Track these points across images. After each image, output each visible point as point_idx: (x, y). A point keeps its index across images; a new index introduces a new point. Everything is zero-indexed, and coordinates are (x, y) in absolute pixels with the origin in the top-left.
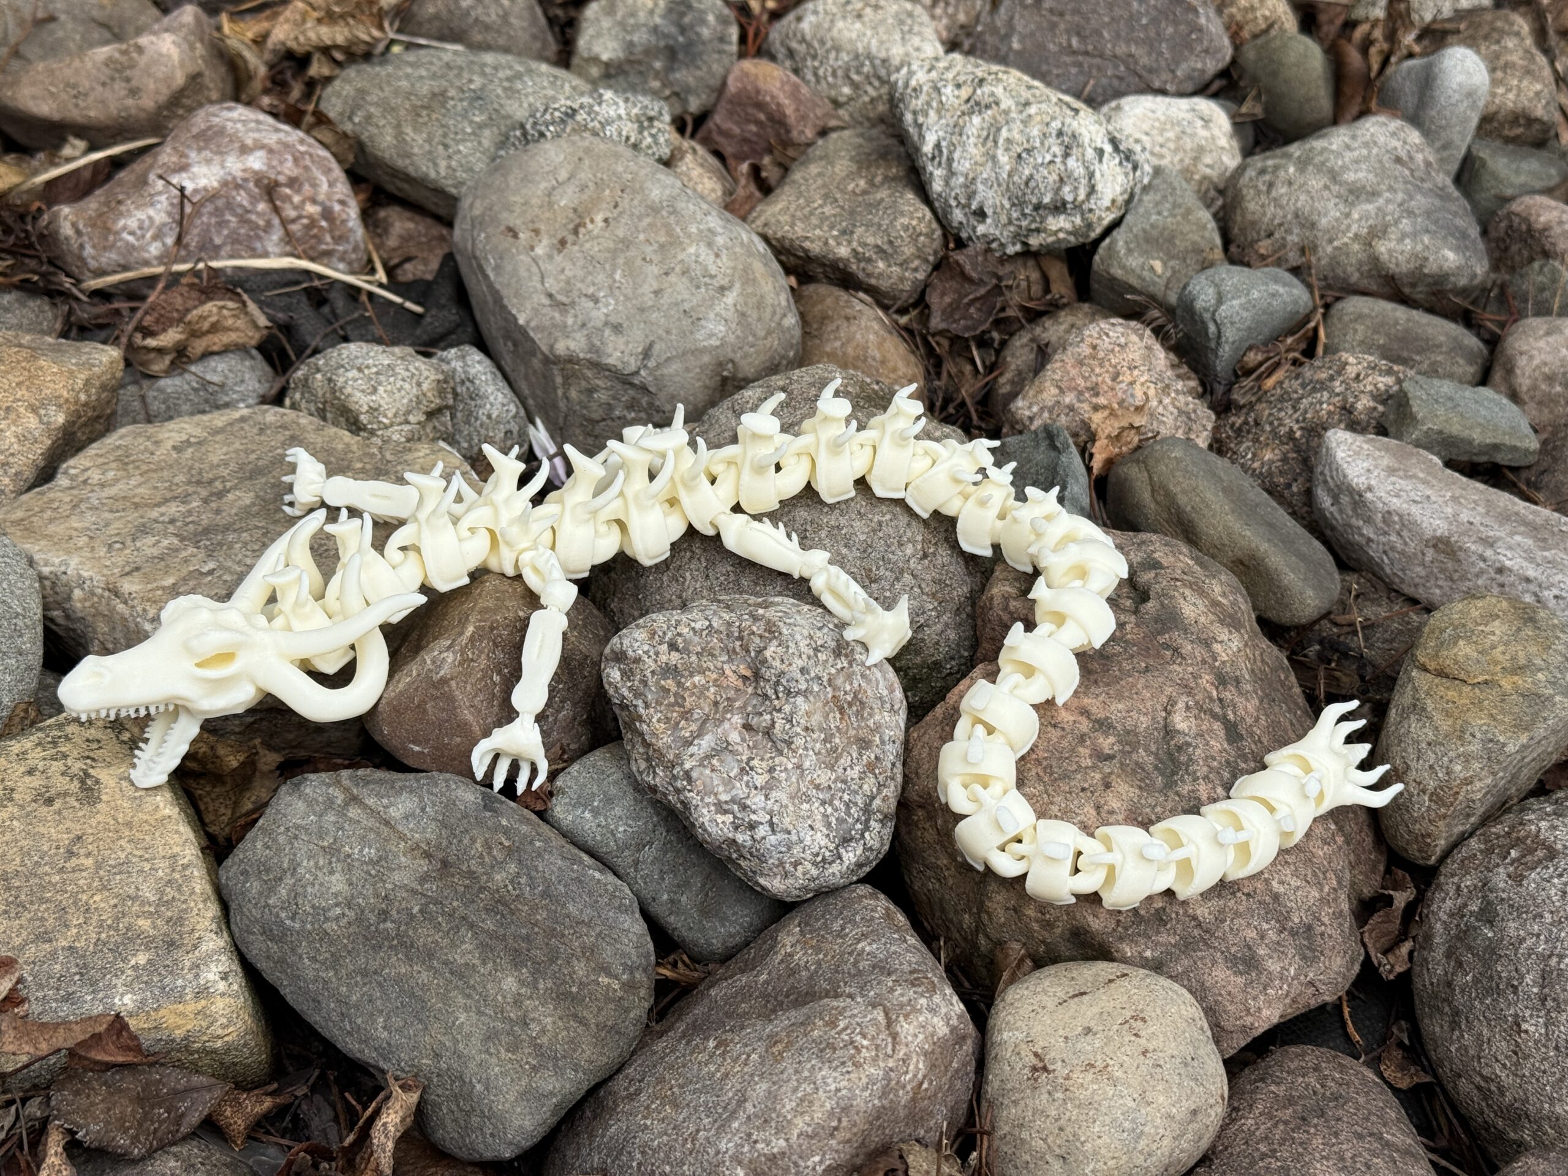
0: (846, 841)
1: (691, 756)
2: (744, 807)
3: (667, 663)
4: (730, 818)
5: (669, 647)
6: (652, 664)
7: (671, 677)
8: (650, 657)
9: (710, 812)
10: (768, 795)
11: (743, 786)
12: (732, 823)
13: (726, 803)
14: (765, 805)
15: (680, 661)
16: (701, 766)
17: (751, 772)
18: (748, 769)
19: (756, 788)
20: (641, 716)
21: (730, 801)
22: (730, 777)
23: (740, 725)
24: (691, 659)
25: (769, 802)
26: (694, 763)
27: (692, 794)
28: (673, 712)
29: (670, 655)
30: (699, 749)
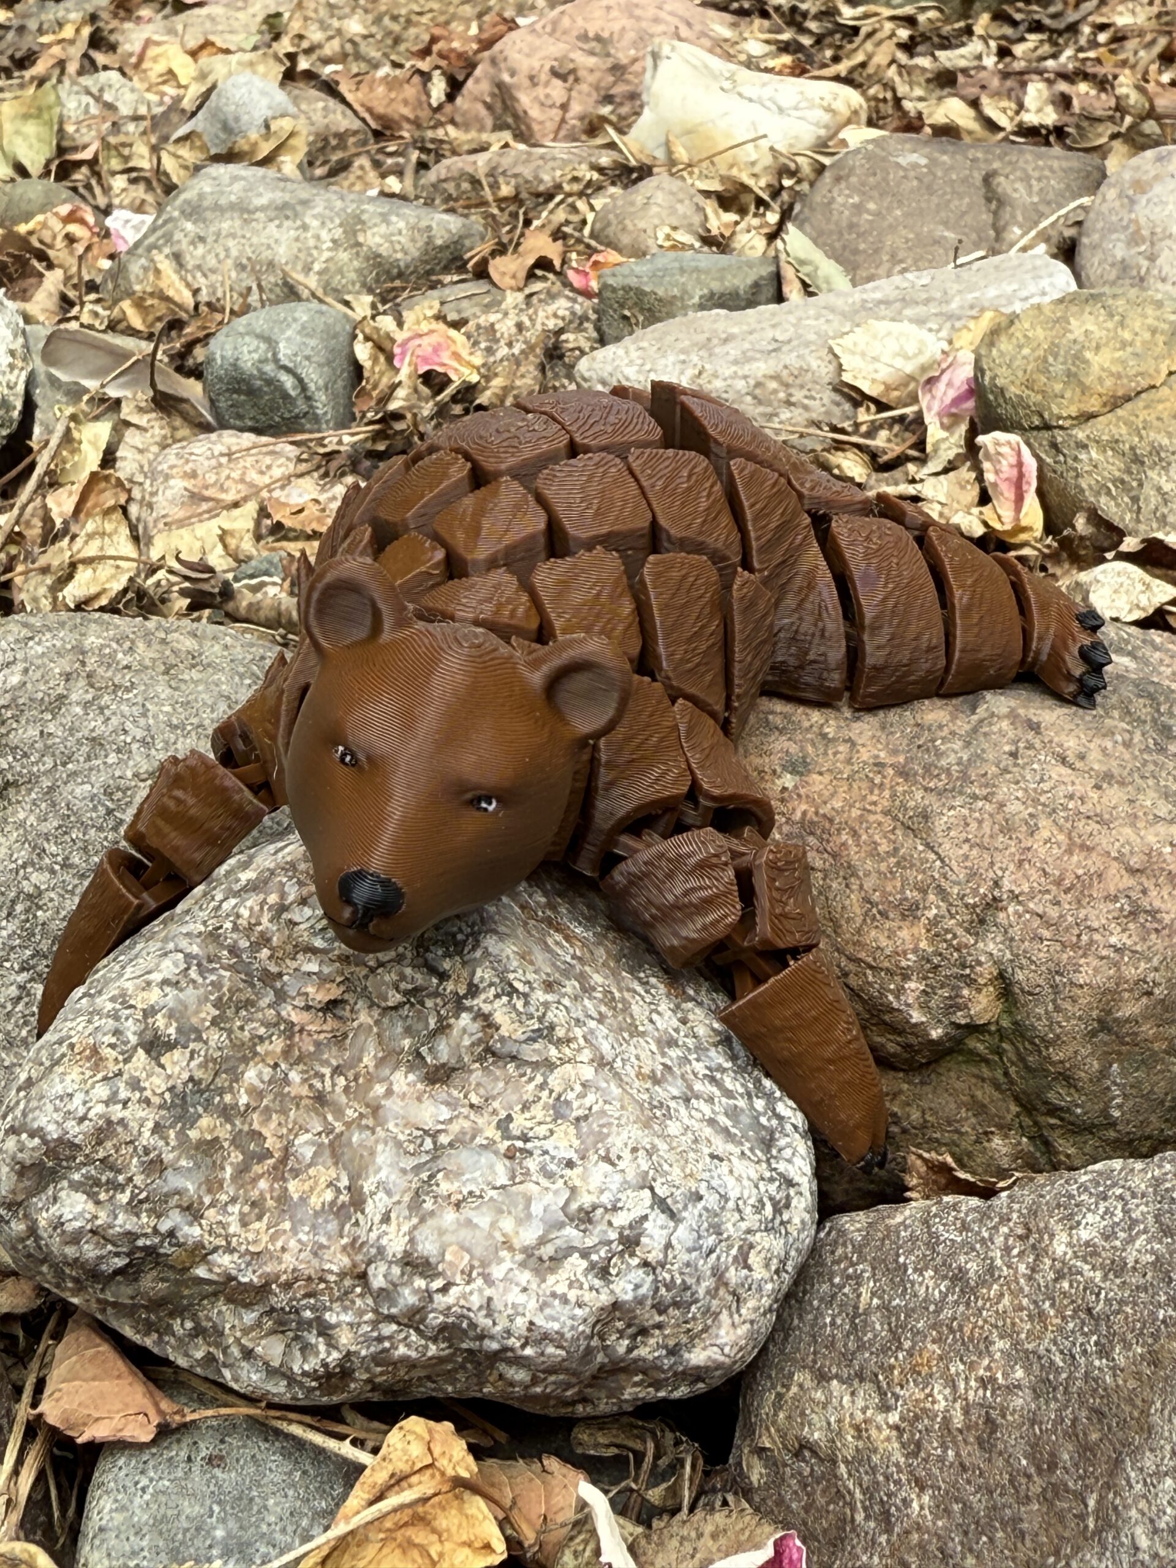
2: (585, 1218)
3: (171, 1089)
4: (576, 1264)
5: (148, 1052)
6: (141, 1114)
7: (200, 1109)
8: (125, 1103)
9: (525, 1290)
10: (608, 1150)
11: (545, 1182)
12: (587, 1271)
13: (542, 1241)
14: (618, 1178)
15: (193, 1064)
16: (422, 1220)
17: (529, 1145)
18: (519, 1144)
19: (570, 1164)
20: (200, 1245)
21: (547, 1232)
22: (503, 1187)
23: (419, 1086)
24: (212, 1044)
25: (622, 1165)
26: (405, 1228)
27: (454, 1291)
28: (254, 1181)
29: (163, 1067)
30: (389, 1193)
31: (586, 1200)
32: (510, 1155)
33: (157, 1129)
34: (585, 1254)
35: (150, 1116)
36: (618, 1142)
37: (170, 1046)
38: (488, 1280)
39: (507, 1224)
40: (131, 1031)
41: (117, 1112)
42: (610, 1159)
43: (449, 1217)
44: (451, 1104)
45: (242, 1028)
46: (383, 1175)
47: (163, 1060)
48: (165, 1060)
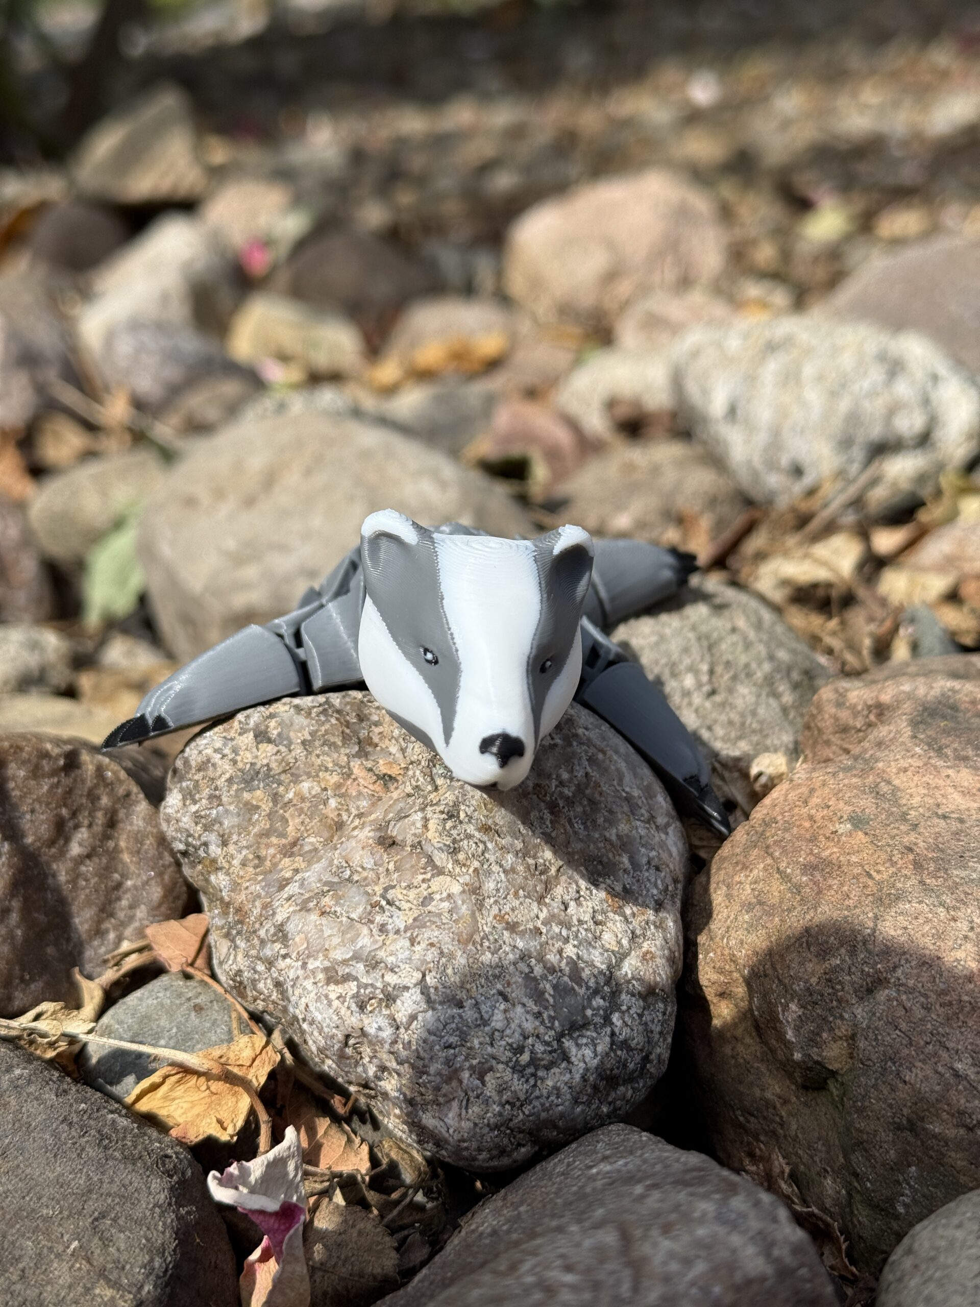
0: (575, 1027)
2: (373, 964)
3: (252, 764)
4: (352, 987)
5: (256, 736)
6: (227, 767)
7: (262, 785)
8: (224, 756)
9: (315, 983)
10: (417, 936)
12: (353, 997)
13: (345, 962)
14: (408, 954)
15: (273, 758)
16: (300, 910)
17: (388, 907)
18: (384, 903)
20: (214, 861)
21: (351, 959)
22: (352, 920)
23: (371, 841)
24: (293, 754)
25: (417, 948)
26: (291, 909)
27: (288, 960)
28: (268, 846)
29: (258, 749)
31: (381, 954)
32: (374, 906)
33: (230, 781)
34: (359, 986)
35: (230, 771)
37: (270, 741)
38: (304, 966)
39: (336, 941)
42: (413, 941)
43: (315, 917)
45: (318, 756)
47: (260, 746)
48: (264, 746)
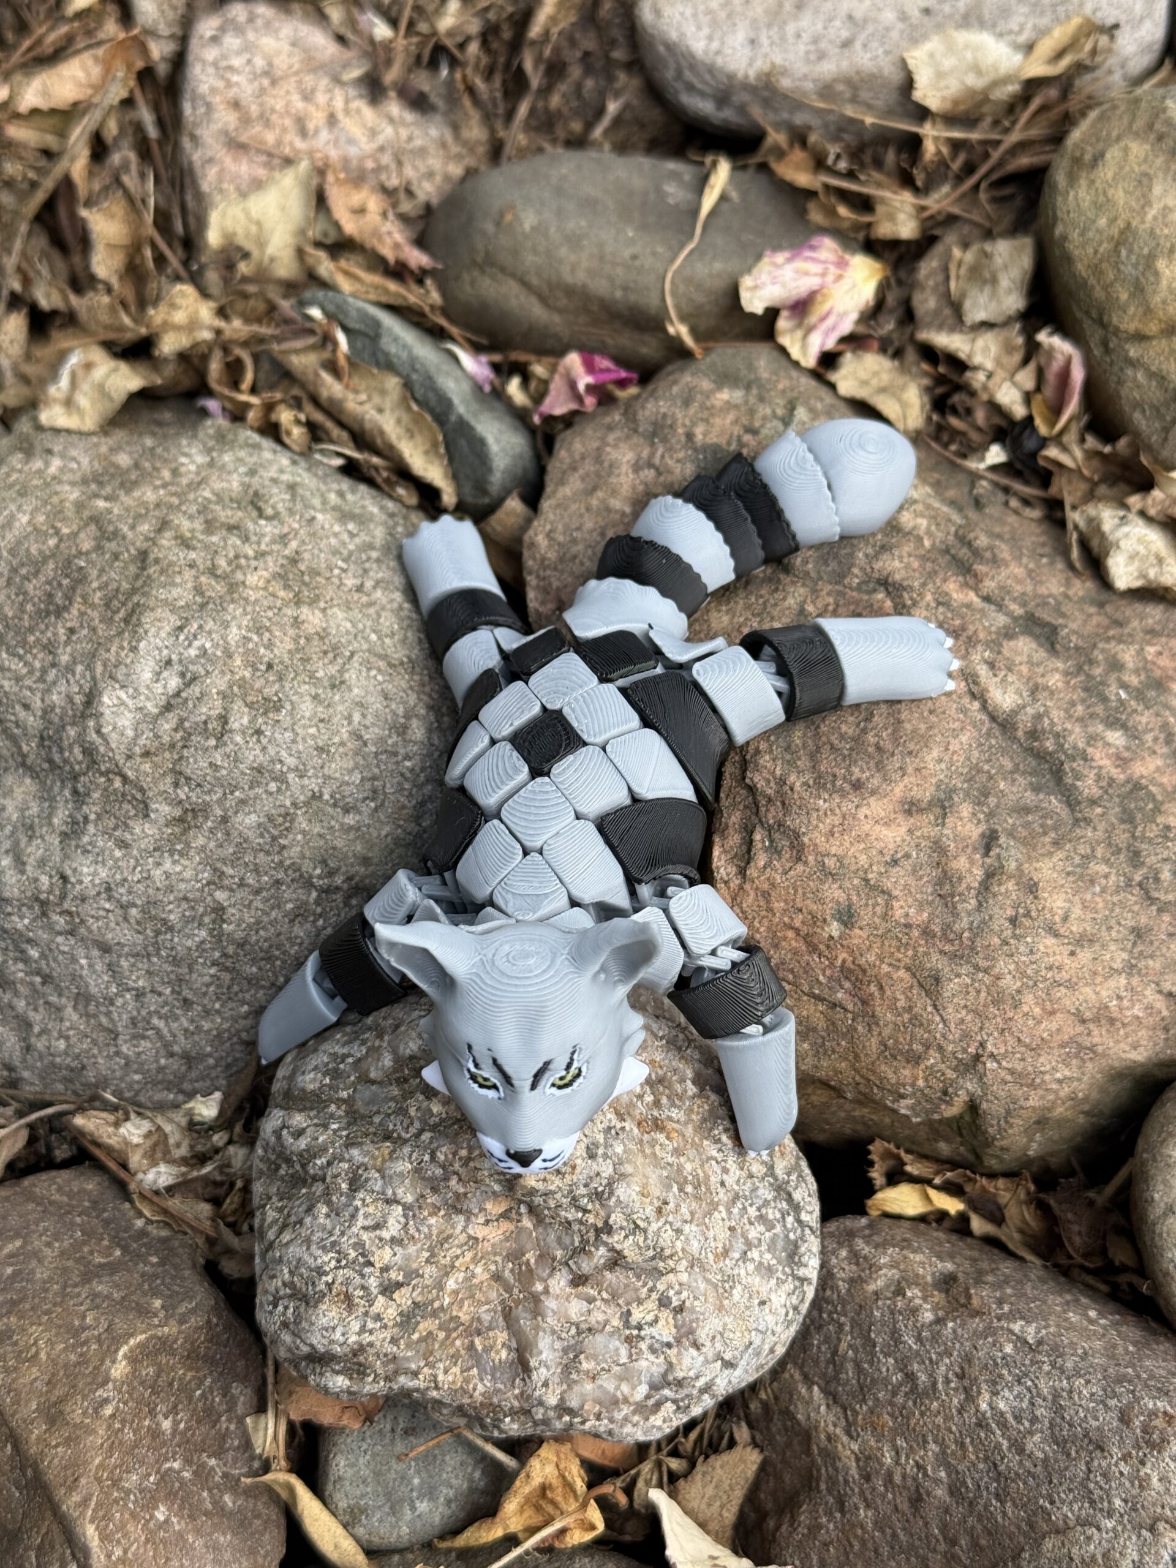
1: (546, 1384)
2: (679, 1383)
3: (400, 1313)
4: (669, 1407)
5: (385, 1295)
6: (382, 1335)
7: (419, 1319)
8: (371, 1331)
9: (635, 1424)
11: (652, 1358)
13: (648, 1397)
14: (701, 1359)
15: (414, 1293)
16: (570, 1386)
17: (642, 1332)
18: (635, 1331)
19: (669, 1345)
20: (418, 1389)
21: (651, 1391)
22: (624, 1364)
23: (568, 1288)
24: (426, 1276)
26: (558, 1390)
29: (395, 1301)
30: (548, 1368)
31: (680, 1375)
32: (628, 1340)
33: (394, 1341)
34: (675, 1401)
35: (387, 1334)
36: (702, 1335)
37: (399, 1285)
38: (612, 1420)
39: (625, 1388)
40: (373, 1283)
41: (367, 1338)
42: (697, 1346)
43: (589, 1387)
44: (590, 1300)
45: (445, 1256)
46: (543, 1357)
48: (396, 1296)
